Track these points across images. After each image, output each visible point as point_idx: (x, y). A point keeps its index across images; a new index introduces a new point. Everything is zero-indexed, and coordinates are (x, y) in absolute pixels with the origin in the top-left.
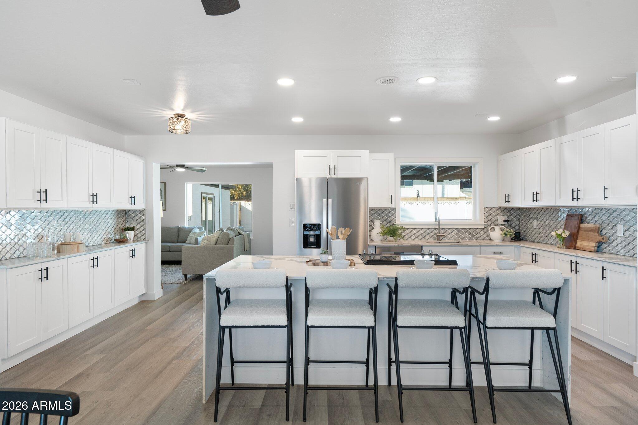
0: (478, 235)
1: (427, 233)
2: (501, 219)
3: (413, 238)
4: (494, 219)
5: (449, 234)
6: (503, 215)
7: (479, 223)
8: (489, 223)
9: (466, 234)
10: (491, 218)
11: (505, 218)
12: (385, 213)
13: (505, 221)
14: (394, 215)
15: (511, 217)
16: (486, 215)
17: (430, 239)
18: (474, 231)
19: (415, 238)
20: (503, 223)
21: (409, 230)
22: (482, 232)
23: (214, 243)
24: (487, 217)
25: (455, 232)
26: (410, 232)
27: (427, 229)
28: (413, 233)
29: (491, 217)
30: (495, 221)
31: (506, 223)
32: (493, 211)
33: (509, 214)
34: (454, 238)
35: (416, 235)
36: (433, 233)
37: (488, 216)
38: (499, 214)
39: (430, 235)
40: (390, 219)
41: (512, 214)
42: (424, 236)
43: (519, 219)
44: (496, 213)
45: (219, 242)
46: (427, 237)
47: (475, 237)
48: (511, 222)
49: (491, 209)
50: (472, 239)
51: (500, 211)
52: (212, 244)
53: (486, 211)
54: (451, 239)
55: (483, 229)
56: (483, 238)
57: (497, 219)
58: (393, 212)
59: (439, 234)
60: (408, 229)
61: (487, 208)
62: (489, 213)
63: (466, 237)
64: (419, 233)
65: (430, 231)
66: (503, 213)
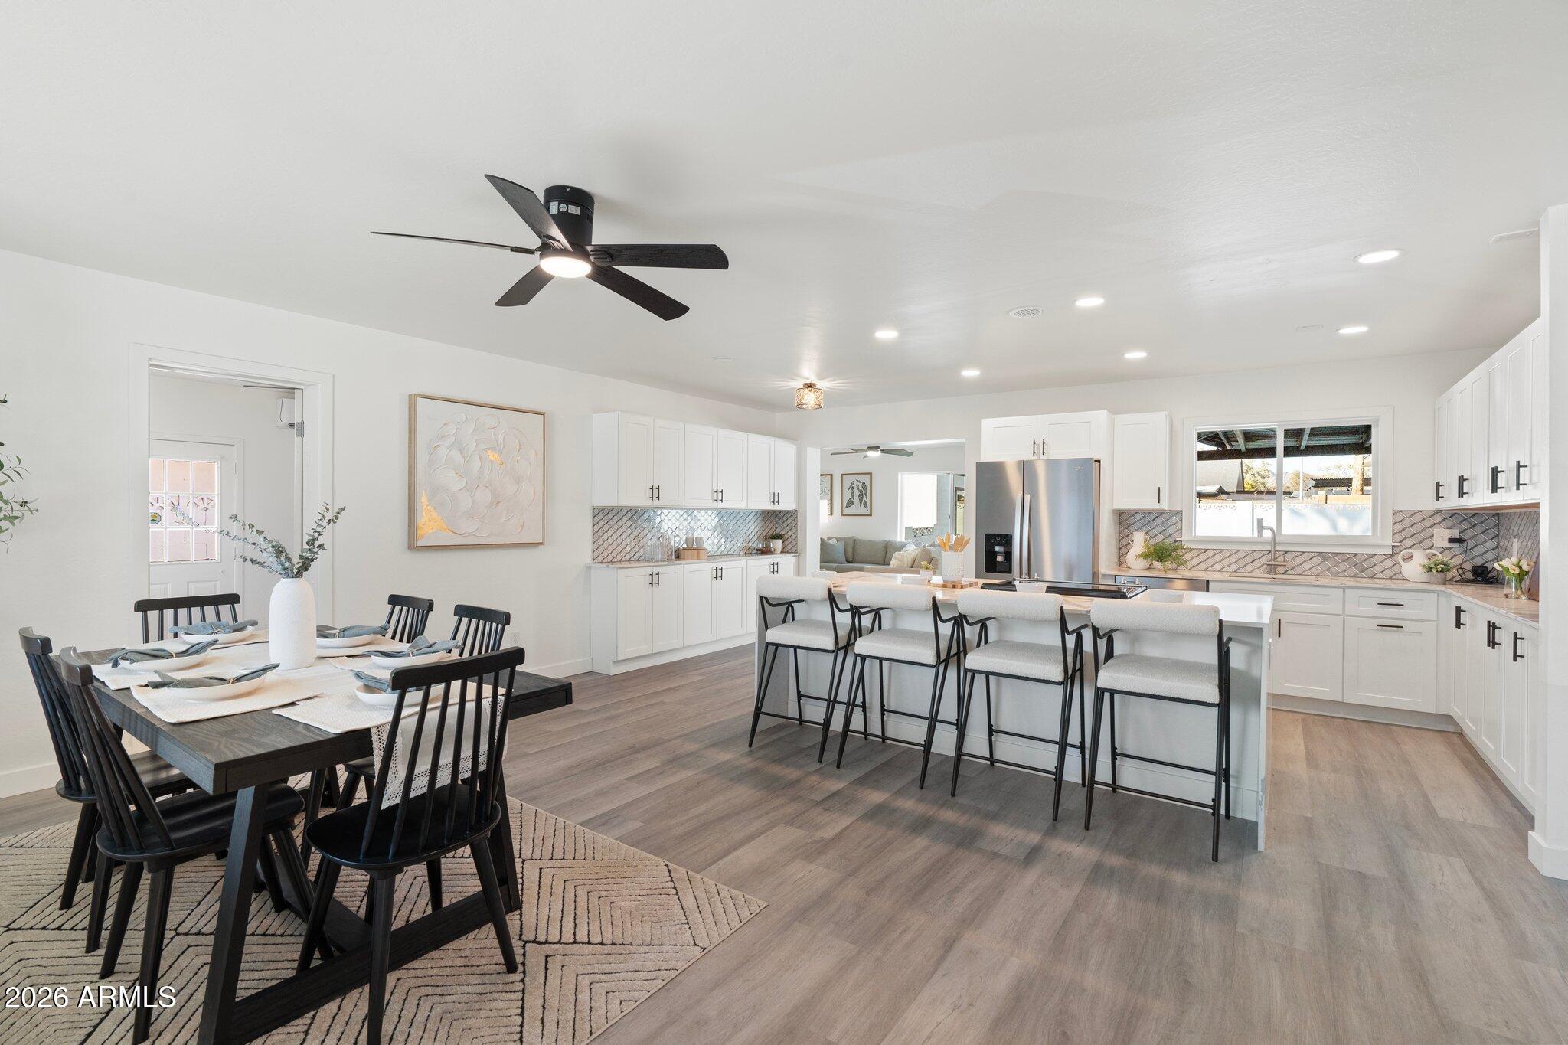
0: (1377, 569)
1: (1249, 559)
2: (1442, 536)
3: (1218, 567)
4: (1422, 536)
5: (1303, 563)
6: (1449, 528)
7: (1380, 542)
8: (1408, 543)
9: (1343, 566)
10: (1414, 534)
11: (1455, 533)
12: (1159, 521)
13: (1452, 540)
14: (1179, 524)
15: (1471, 532)
16: (1398, 527)
17: (1257, 571)
18: (1365, 560)
19: (1239, 569)
20: (1447, 545)
21: (1210, 553)
22: (1388, 563)
23: (910, 565)
24: (1401, 531)
25: (1317, 560)
26: (1212, 557)
27: (1249, 552)
28: (1218, 558)
29: (1413, 530)
30: (1424, 539)
31: (1456, 545)
32: (1418, 517)
33: (1464, 526)
35: (1226, 562)
36: (1264, 560)
37: (1404, 529)
38: (1435, 524)
39: (1257, 564)
40: (1171, 530)
41: (1474, 526)
42: (1243, 565)
43: (1497, 536)
44: (1428, 523)
45: (916, 563)
46: (1249, 568)
47: (1369, 571)
48: (1471, 543)
49: (1413, 515)
50: (1359, 576)
51: (1438, 518)
52: (906, 565)
53: (1399, 518)
54: (1306, 573)
55: (1392, 556)
56: (1388, 573)
57: (1429, 534)
58: (1175, 519)
59: (1272, 563)
60: (1207, 550)
61: (1401, 511)
62: (1407, 523)
63: (1345, 571)
64: (1233, 559)
65: (1257, 555)
66: (1449, 522)
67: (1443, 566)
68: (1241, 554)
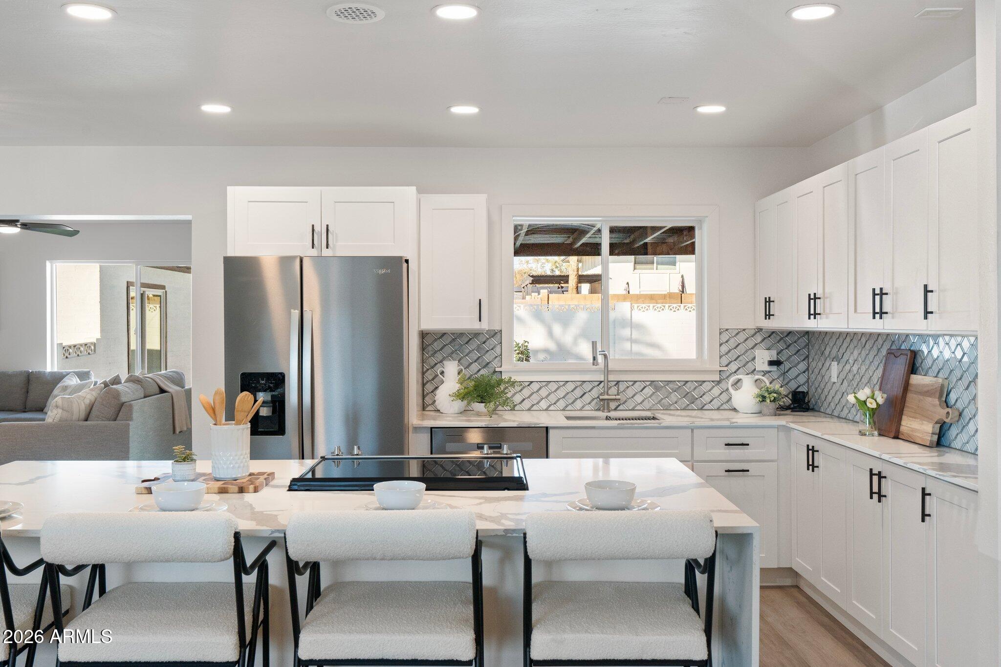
0: (707, 398)
1: (578, 392)
2: (763, 357)
3: (544, 404)
4: (745, 358)
5: (634, 395)
6: (768, 349)
7: (708, 367)
8: (733, 367)
9: (674, 397)
10: (739, 356)
11: (773, 355)
12: (476, 342)
13: (771, 363)
14: (498, 349)
15: (786, 353)
16: (725, 348)
17: (587, 408)
18: (695, 389)
19: (550, 406)
20: (766, 368)
21: (535, 387)
22: (716, 391)
23: (83, 415)
24: (727, 354)
25: (649, 391)
26: (537, 391)
27: (579, 383)
28: (544, 392)
29: (738, 352)
30: (748, 362)
31: (774, 368)
32: (742, 337)
33: (781, 346)
34: (647, 405)
35: (553, 398)
36: (595, 393)
37: (729, 351)
38: (756, 344)
39: (587, 398)
40: (487, 358)
41: (789, 346)
42: (570, 401)
43: (807, 357)
44: (750, 343)
45: (94, 413)
46: (579, 404)
47: (698, 402)
48: (787, 365)
49: (737, 334)
50: (690, 407)
51: (759, 338)
52: (75, 417)
53: (725, 337)
54: (638, 408)
55: (719, 382)
56: (716, 404)
57: (752, 357)
58: (493, 341)
59: (606, 397)
60: (532, 382)
61: (727, 330)
62: (732, 343)
63: (676, 403)
64: (561, 393)
65: (587, 387)
66: (768, 342)
67: (775, 395)
68: (570, 387)
